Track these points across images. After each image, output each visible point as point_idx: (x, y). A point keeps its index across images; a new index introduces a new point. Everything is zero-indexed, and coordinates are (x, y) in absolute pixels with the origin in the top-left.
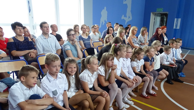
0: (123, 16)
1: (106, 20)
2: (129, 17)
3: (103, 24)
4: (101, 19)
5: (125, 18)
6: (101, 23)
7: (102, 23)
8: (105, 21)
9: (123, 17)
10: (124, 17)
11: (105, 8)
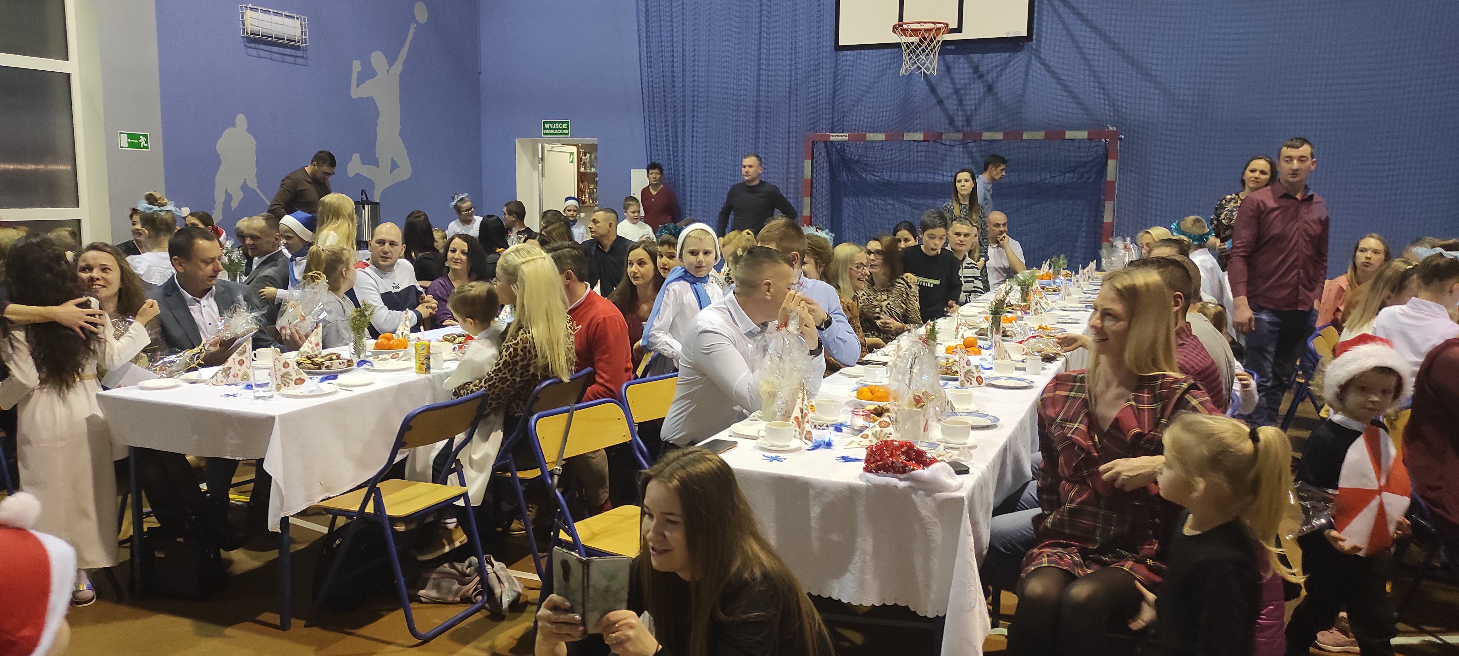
3: (235, 204)
9: (355, 166)
10: (364, 162)
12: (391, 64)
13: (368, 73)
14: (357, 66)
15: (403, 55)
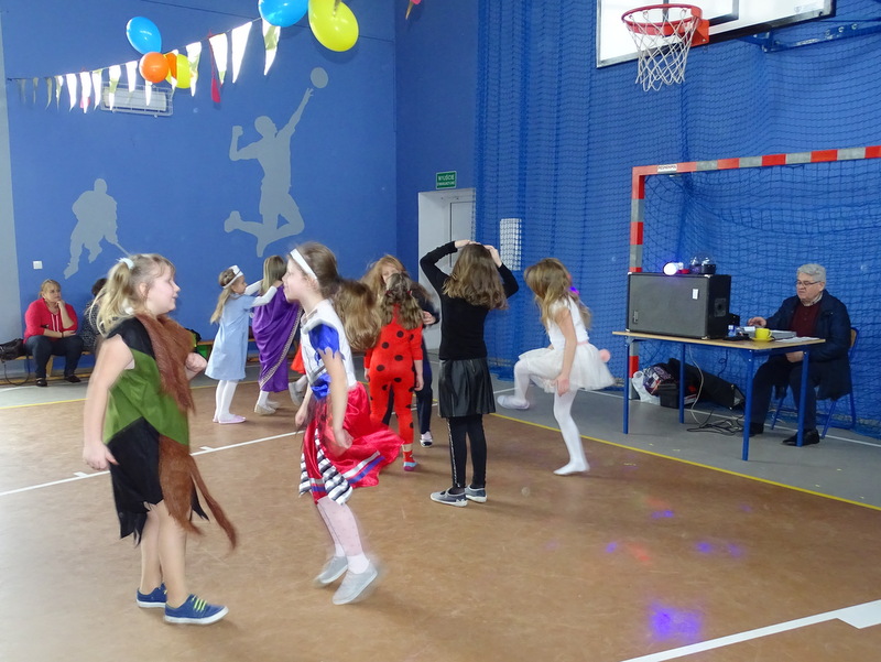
0: (235, 215)
1: (113, 241)
2: (282, 221)
3: (92, 258)
4: (74, 237)
5: (250, 227)
6: (76, 252)
7: (86, 252)
8: (104, 243)
9: (234, 223)
10: (244, 218)
11: (100, 183)
12: (279, 128)
15: (296, 118)
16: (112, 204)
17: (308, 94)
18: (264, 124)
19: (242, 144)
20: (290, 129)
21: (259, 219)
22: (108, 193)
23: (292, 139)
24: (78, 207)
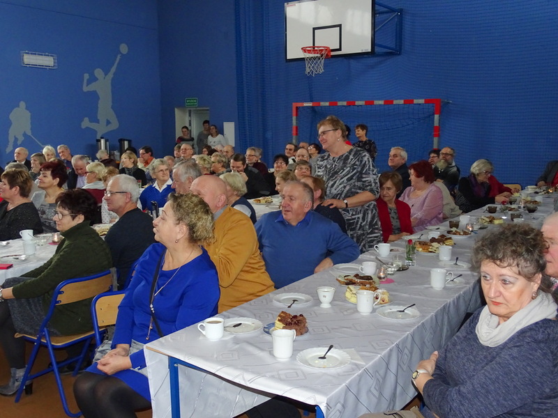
0: (86, 119)
1: (29, 133)
2: (108, 123)
3: (19, 143)
5: (93, 126)
7: (16, 139)
8: (25, 135)
9: (86, 123)
10: (91, 121)
11: (22, 104)
12: (106, 75)
13: (93, 79)
14: (86, 76)
15: (113, 69)
16: (28, 114)
17: (119, 57)
18: (98, 73)
19: (89, 82)
20: (111, 75)
21: (98, 121)
22: (26, 109)
23: (113, 79)
24: (12, 116)
